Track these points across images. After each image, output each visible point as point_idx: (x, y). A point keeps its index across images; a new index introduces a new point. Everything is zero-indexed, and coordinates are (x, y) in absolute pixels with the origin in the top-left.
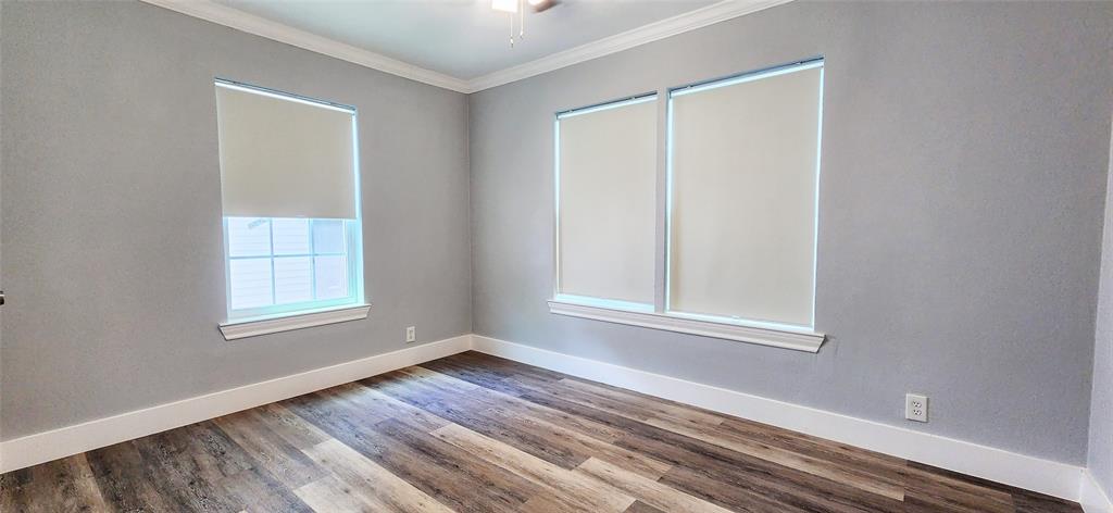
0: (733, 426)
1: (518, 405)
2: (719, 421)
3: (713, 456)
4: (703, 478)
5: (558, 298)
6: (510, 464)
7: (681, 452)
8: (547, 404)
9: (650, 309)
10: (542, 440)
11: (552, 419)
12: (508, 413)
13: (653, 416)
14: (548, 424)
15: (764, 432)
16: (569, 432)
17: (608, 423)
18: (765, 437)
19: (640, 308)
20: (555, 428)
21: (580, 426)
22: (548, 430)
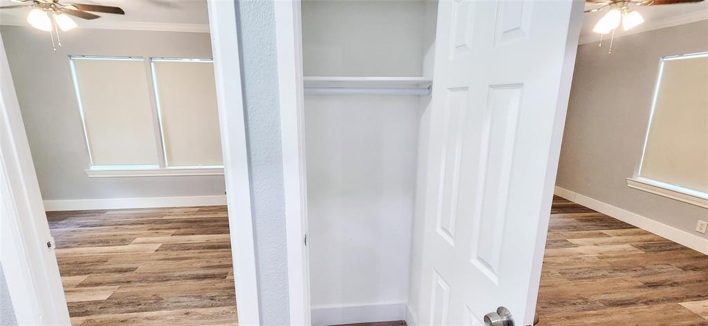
0: (202, 209)
1: (80, 231)
2: (198, 209)
3: (195, 221)
4: (190, 229)
5: (93, 168)
6: (89, 253)
7: (180, 224)
8: (101, 226)
9: (157, 167)
10: (107, 240)
11: (109, 231)
12: (76, 236)
13: (166, 215)
14: (107, 233)
15: (216, 208)
16: (121, 233)
17: (142, 224)
18: (215, 210)
19: (152, 167)
20: (112, 234)
21: (127, 229)
22: (107, 236)
